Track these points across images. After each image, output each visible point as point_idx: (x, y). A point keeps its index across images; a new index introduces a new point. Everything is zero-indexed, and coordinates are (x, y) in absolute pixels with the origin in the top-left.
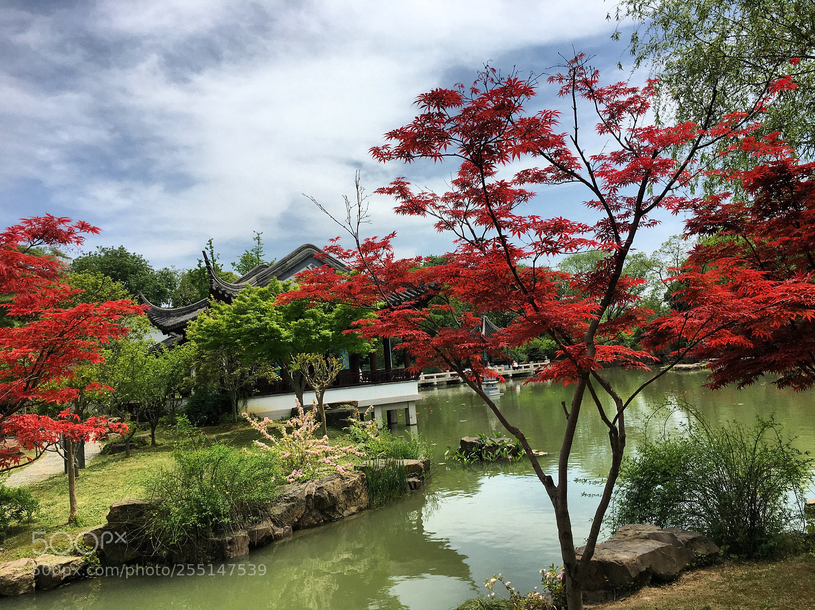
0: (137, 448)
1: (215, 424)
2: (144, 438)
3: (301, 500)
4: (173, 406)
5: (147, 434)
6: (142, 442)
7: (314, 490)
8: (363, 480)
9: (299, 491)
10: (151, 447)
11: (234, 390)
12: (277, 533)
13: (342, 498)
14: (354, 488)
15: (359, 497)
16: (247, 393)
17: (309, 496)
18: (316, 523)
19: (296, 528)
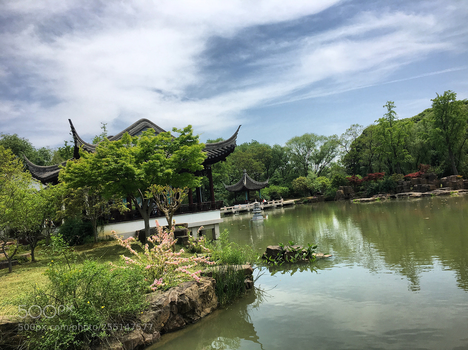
0: (20, 264)
1: (81, 244)
2: (26, 256)
3: (167, 307)
4: (49, 232)
5: (29, 253)
6: (24, 260)
7: (176, 297)
8: (214, 285)
9: (164, 299)
10: (31, 263)
11: (95, 219)
12: (147, 339)
13: (199, 302)
14: (208, 293)
15: (211, 300)
16: (105, 220)
17: (172, 303)
18: (179, 326)
19: (163, 332)
